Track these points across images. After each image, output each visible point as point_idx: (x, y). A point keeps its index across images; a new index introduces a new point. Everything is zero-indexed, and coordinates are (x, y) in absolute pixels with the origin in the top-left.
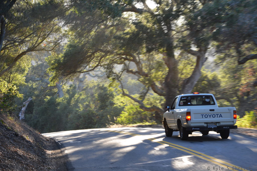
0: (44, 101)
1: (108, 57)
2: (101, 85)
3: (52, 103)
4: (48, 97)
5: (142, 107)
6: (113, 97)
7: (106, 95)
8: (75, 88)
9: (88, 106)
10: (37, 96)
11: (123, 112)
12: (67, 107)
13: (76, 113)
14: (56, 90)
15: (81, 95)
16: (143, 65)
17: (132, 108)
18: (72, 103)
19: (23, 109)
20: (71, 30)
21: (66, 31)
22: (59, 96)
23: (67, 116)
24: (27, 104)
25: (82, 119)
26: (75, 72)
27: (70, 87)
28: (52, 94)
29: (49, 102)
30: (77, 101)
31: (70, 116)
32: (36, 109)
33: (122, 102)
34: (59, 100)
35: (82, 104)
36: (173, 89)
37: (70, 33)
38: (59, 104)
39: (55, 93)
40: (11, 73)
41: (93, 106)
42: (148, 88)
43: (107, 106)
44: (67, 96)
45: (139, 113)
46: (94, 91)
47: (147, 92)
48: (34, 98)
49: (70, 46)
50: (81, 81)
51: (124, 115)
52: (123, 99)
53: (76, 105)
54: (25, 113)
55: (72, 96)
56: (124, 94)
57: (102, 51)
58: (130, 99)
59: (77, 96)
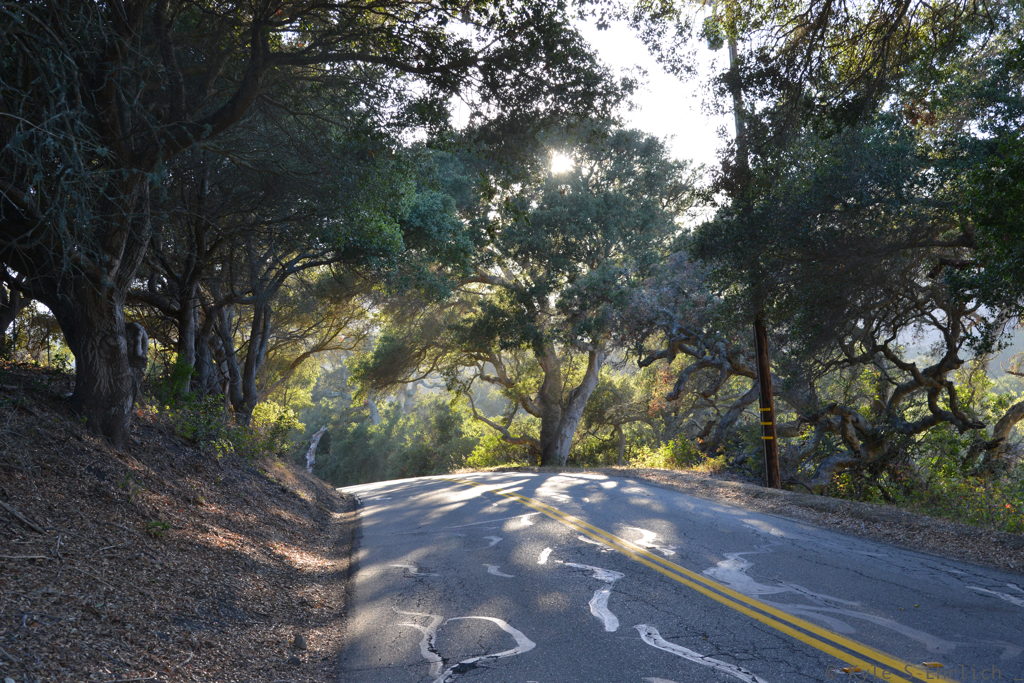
0: (347, 432)
1: (448, 354)
2: (441, 403)
3: (361, 434)
4: (354, 424)
5: (506, 437)
6: (461, 422)
7: (449, 418)
8: (398, 407)
9: (419, 438)
10: (336, 423)
11: (477, 447)
13: (400, 451)
14: (367, 412)
15: (408, 419)
16: (507, 367)
17: (491, 440)
18: (395, 433)
19: (313, 446)
20: (385, 312)
21: (376, 316)
22: (373, 422)
23: (386, 456)
24: (319, 437)
25: (410, 460)
26: (394, 382)
27: (390, 405)
28: (361, 419)
29: (355, 432)
30: (402, 431)
31: (392, 456)
32: (334, 446)
33: (475, 430)
34: (372, 429)
35: (411, 435)
36: (553, 406)
37: (383, 318)
38: (372, 436)
39: (367, 417)
40: (287, 388)
41: (428, 439)
42: (517, 405)
43: (450, 438)
44: (386, 422)
45: (504, 447)
46: (428, 412)
47: (514, 413)
48: (331, 426)
49: (385, 339)
50: (409, 395)
51: (479, 452)
52: (475, 425)
53: (401, 438)
54: (317, 453)
56: (476, 417)
57: (437, 345)
58: (486, 424)
59: (401, 421)
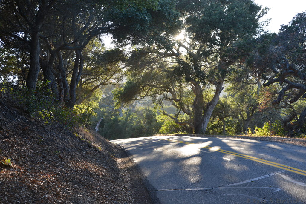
1: (153, 89)
3: (116, 120)
4: (114, 117)
5: (177, 122)
6: (156, 116)
8: (130, 111)
10: (106, 116)
11: (163, 126)
12: (125, 123)
14: (118, 113)
15: (134, 115)
18: (129, 120)
20: (129, 71)
24: (100, 121)
25: (136, 130)
27: (127, 110)
28: (116, 115)
30: (132, 119)
32: (105, 124)
33: (162, 119)
34: (120, 118)
35: (135, 121)
36: (200, 109)
38: (120, 121)
40: (89, 101)
41: (142, 122)
42: (180, 109)
44: (125, 116)
45: (174, 126)
46: (143, 112)
47: (180, 112)
48: (104, 118)
49: (128, 83)
50: (134, 107)
53: (131, 122)
54: (99, 127)
55: (128, 116)
56: (164, 114)
58: (168, 117)
59: (131, 116)
